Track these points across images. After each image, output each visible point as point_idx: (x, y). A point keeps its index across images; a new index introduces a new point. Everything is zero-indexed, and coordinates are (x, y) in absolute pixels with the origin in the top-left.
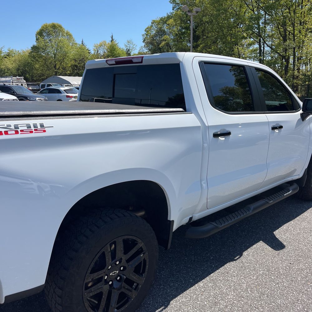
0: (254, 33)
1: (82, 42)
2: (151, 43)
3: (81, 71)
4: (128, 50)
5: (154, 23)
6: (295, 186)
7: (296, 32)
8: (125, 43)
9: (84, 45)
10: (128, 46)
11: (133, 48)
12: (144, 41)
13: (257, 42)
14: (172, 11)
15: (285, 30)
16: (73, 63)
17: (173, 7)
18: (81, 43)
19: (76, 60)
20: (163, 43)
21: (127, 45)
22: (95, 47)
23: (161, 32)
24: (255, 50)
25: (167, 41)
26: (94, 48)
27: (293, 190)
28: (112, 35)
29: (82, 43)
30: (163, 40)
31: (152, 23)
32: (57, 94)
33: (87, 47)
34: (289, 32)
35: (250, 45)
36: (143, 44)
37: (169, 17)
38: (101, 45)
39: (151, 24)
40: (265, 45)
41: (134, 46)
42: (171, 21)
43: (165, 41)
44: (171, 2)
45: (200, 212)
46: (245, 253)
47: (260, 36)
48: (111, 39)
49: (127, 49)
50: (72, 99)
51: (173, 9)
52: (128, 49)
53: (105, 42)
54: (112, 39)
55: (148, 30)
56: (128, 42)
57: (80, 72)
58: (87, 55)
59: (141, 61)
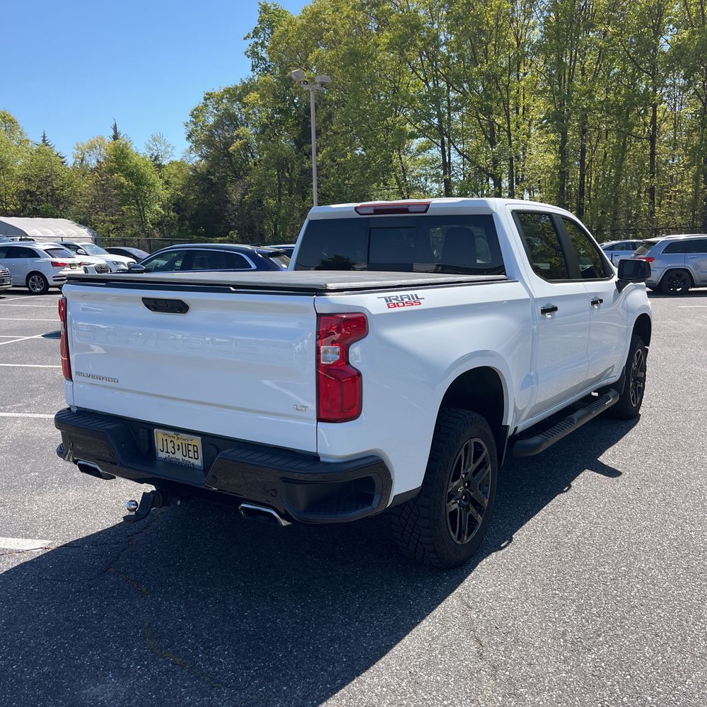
0: (431, 126)
1: (44, 137)
2: (209, 143)
3: (43, 206)
4: (156, 158)
5: (209, 99)
6: (613, 392)
7: (513, 126)
8: (148, 143)
9: (49, 144)
10: (156, 148)
11: (167, 153)
12: (189, 136)
13: (438, 145)
14: (251, 74)
15: (491, 123)
16: (23, 186)
17: (253, 66)
18: (40, 141)
19: (30, 180)
20: (238, 143)
21: (152, 146)
22: (78, 149)
23: (228, 120)
24: (434, 161)
25: (245, 140)
26: (76, 152)
27: (614, 397)
28: (115, 124)
29: (44, 141)
30: (238, 136)
31: (206, 99)
32: (28, 260)
33: (57, 150)
34: (499, 126)
35: (423, 149)
36: (188, 144)
37: (247, 88)
38: (92, 147)
39: (203, 101)
40: (452, 148)
41: (169, 149)
42: (253, 97)
43: (241, 139)
44: (249, 53)
45: (525, 420)
46: (573, 484)
47: (443, 134)
48: (112, 133)
49: (152, 155)
50: (66, 269)
51: (253, 70)
52: (156, 154)
53: (102, 138)
54: (115, 131)
55: (197, 114)
56: (154, 140)
57: (42, 208)
58: (58, 168)
59: (424, 210)
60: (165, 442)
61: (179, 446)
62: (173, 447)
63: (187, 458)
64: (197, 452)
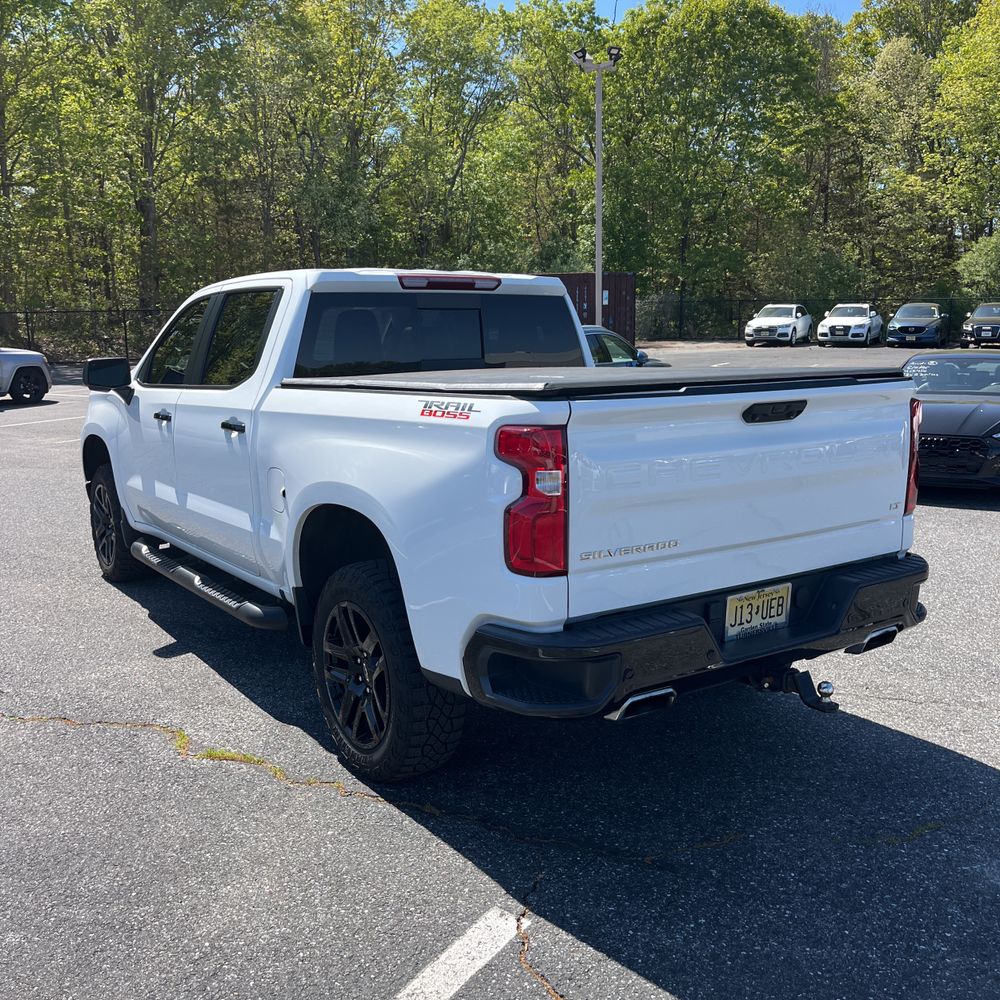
59: (493, 286)
60: (739, 610)
61: (758, 607)
62: (750, 613)
63: (768, 620)
64: (782, 605)
